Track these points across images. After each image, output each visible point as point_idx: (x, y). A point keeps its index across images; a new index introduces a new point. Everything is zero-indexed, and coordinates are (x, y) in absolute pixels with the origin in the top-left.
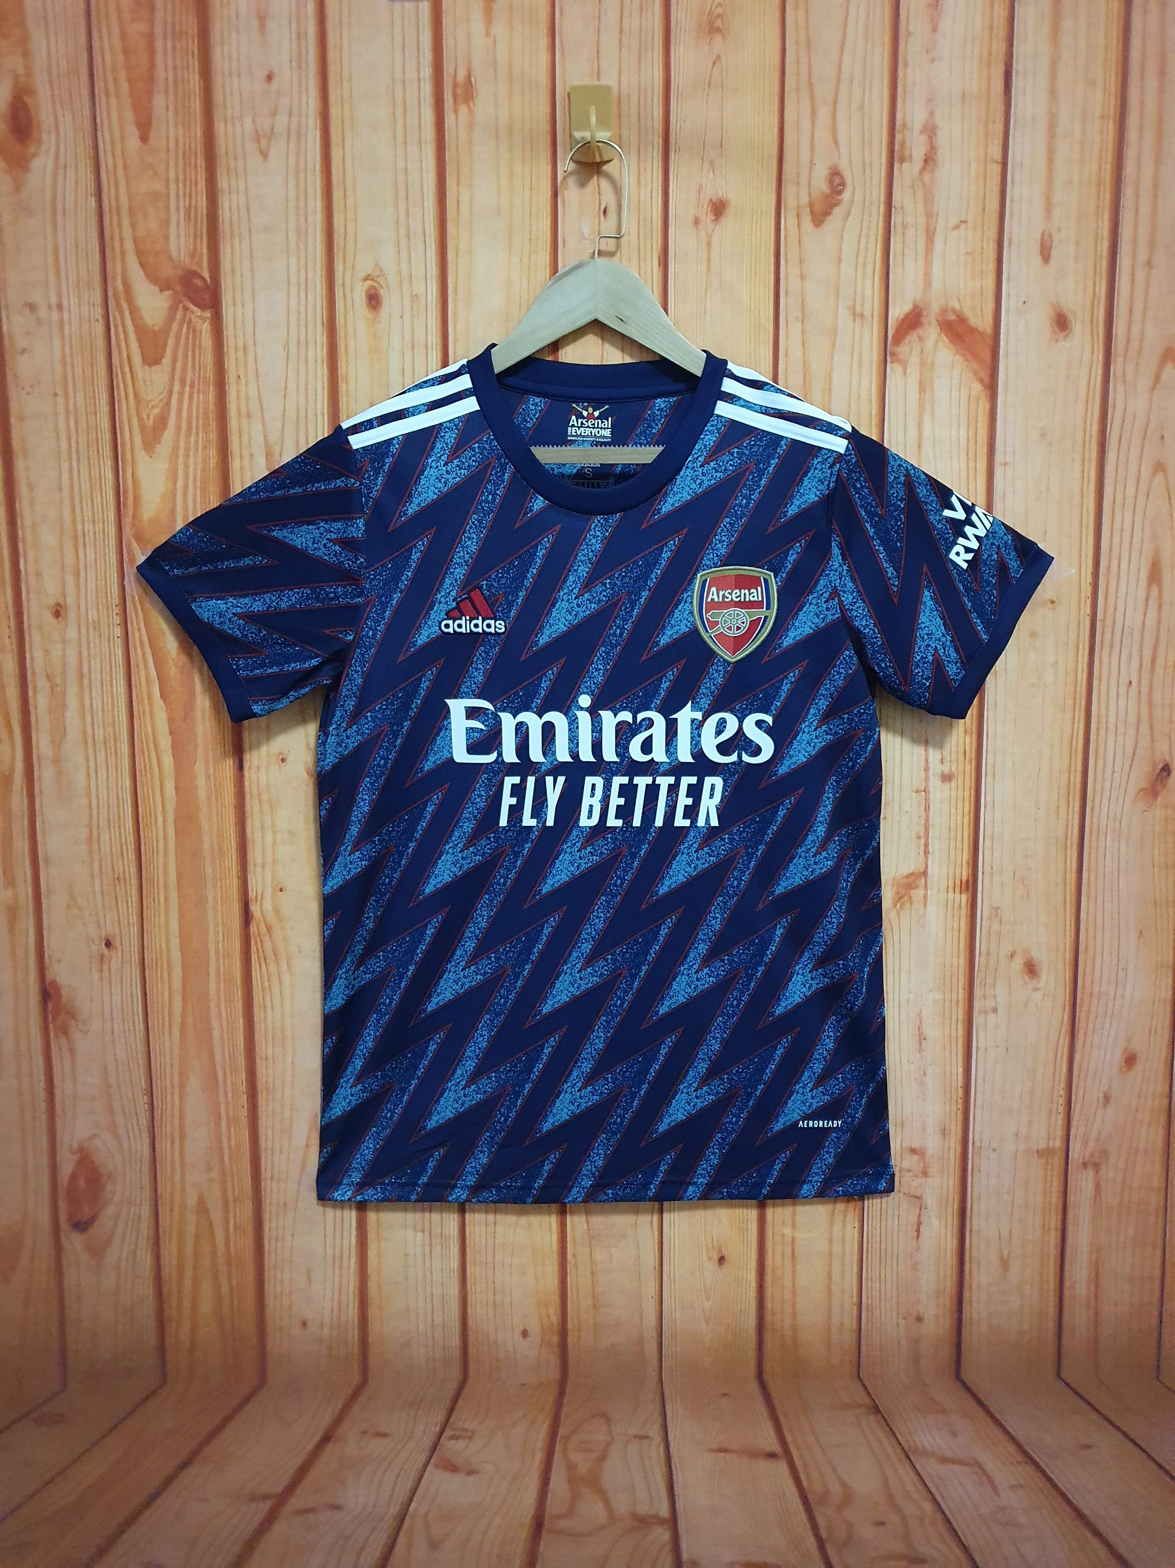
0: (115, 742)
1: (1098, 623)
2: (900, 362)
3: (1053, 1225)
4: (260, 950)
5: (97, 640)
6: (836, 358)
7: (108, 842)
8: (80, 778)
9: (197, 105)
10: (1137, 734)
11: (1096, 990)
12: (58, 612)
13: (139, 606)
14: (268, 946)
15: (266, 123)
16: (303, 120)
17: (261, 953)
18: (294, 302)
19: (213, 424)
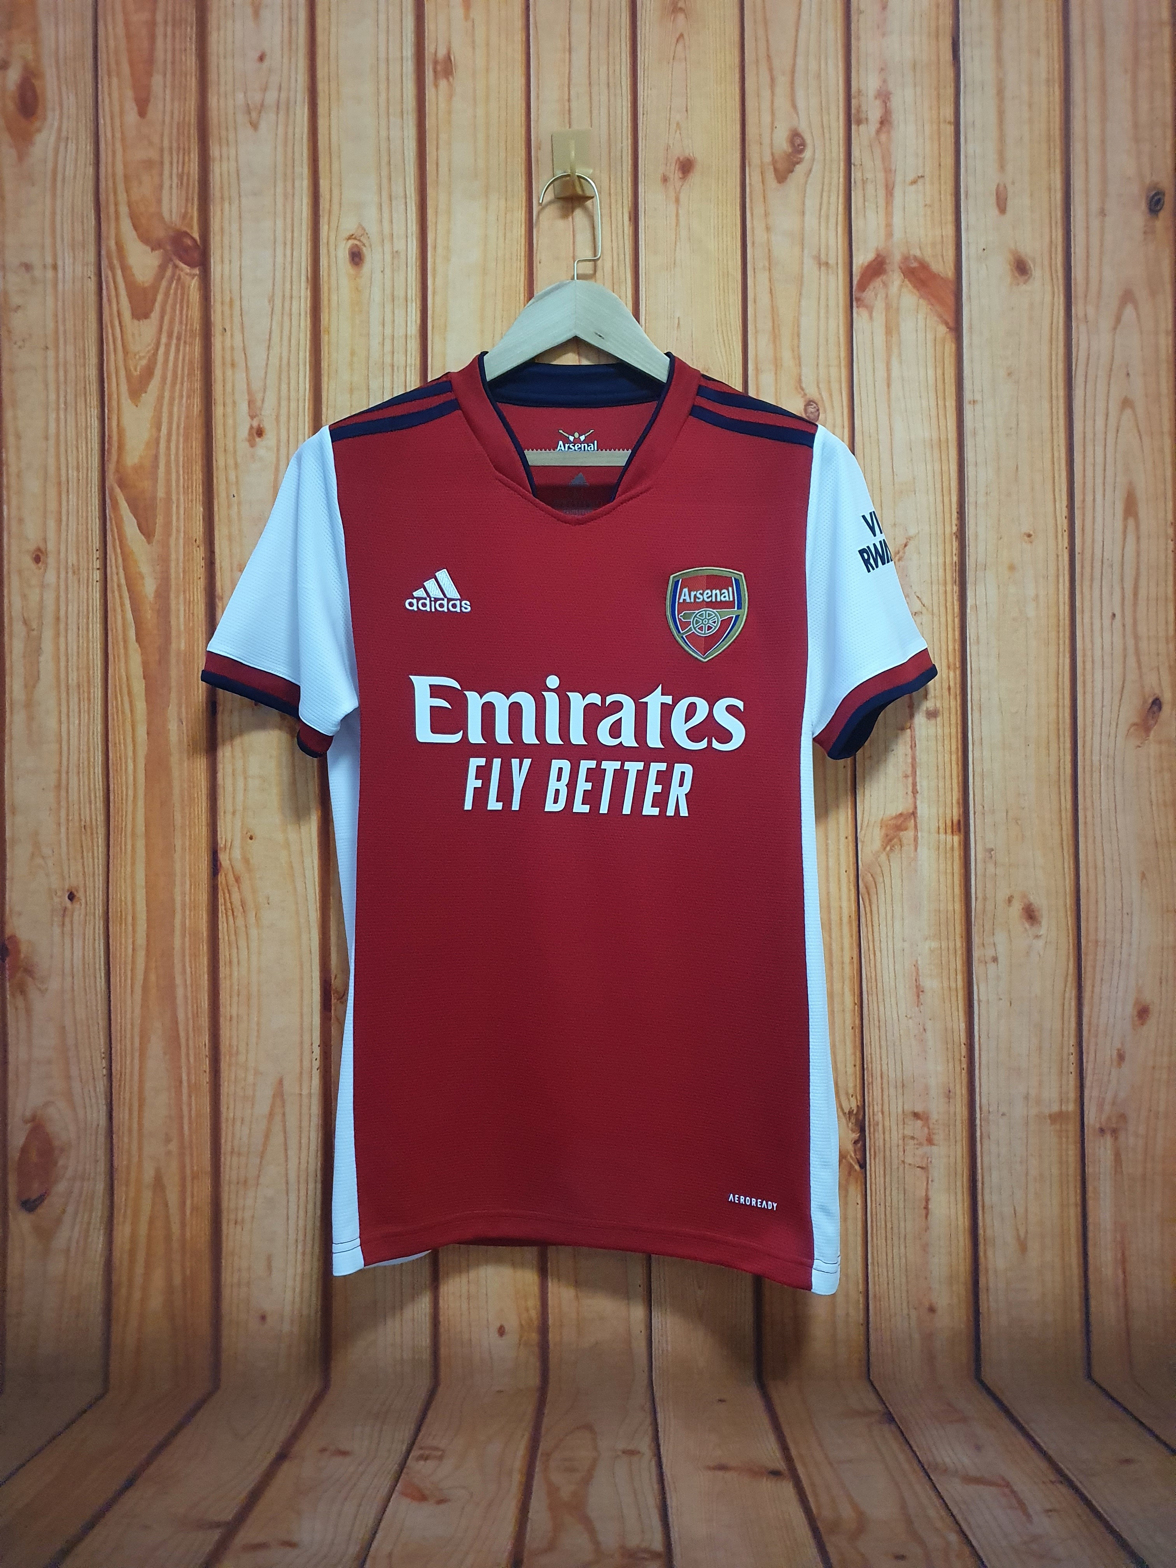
0: (89, 687)
1: (1077, 557)
2: (866, 307)
3: (1072, 1201)
4: (228, 902)
5: (76, 584)
6: (804, 303)
7: (76, 789)
8: (51, 723)
9: (193, 83)
10: (1124, 668)
11: (1101, 937)
12: (38, 557)
13: (119, 551)
14: (236, 897)
15: (257, 97)
16: (292, 94)
17: (229, 904)
18: (279, 259)
19: (198, 373)
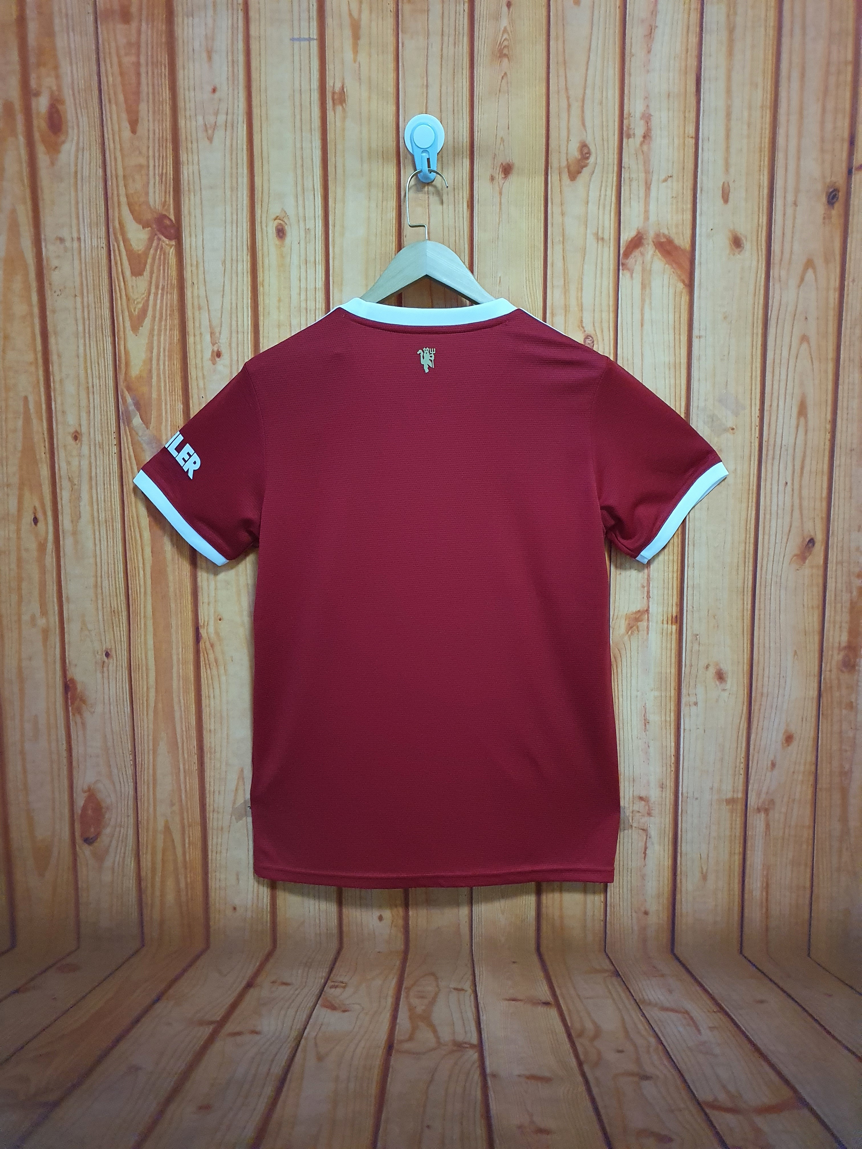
0: (113, 522)
1: (764, 443)
2: (628, 269)
3: (737, 851)
4: (206, 659)
5: (101, 454)
6: (586, 267)
7: (107, 589)
8: (90, 544)
9: (167, 108)
10: (792, 517)
11: (765, 691)
12: (76, 437)
13: (128, 433)
14: (211, 657)
15: (211, 119)
16: (235, 117)
17: (207, 661)
18: (229, 234)
19: (176, 314)
